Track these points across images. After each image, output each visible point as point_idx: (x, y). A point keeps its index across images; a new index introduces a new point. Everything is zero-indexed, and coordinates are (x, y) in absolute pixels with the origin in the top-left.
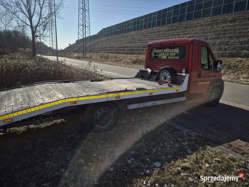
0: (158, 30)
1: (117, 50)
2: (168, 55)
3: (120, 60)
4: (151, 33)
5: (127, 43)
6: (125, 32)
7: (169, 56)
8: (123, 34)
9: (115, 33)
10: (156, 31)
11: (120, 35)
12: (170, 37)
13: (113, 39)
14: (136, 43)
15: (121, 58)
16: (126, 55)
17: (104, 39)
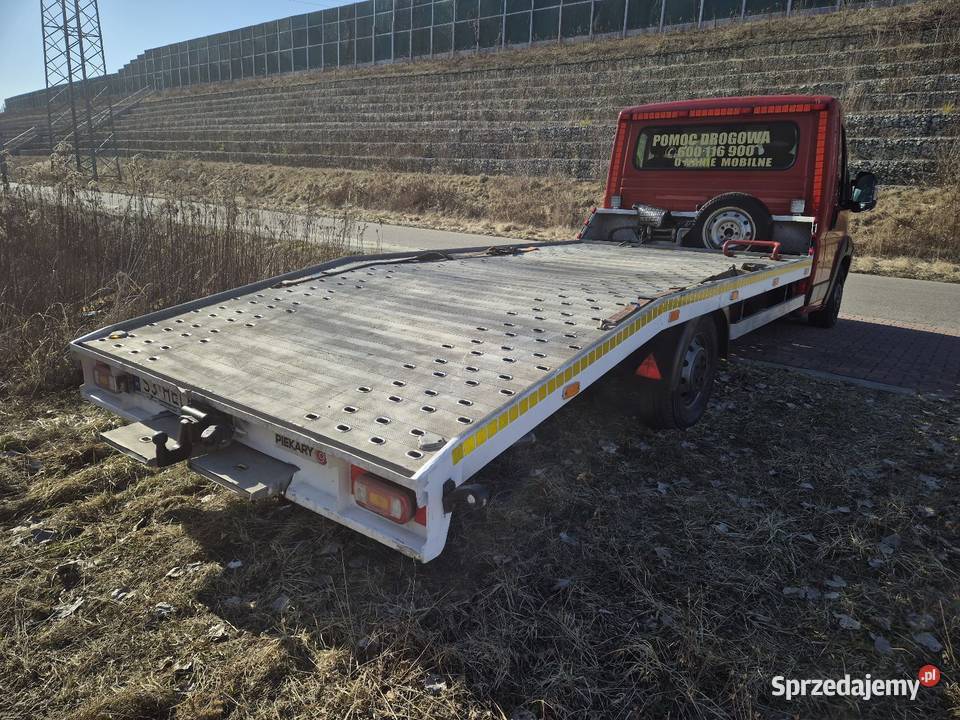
0: (405, 71)
1: (244, 148)
2: (721, 152)
3: (268, 191)
4: (378, 81)
5: (279, 120)
6: (260, 72)
7: (726, 156)
8: (250, 80)
9: (213, 74)
10: (394, 74)
11: (237, 82)
12: (455, 103)
13: (204, 97)
14: (316, 119)
15: (268, 183)
16: (290, 168)
17: (159, 95)
